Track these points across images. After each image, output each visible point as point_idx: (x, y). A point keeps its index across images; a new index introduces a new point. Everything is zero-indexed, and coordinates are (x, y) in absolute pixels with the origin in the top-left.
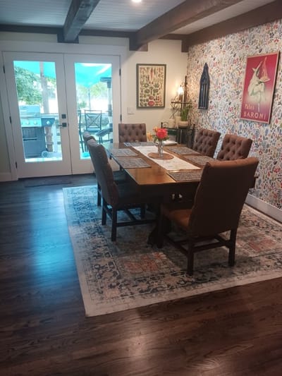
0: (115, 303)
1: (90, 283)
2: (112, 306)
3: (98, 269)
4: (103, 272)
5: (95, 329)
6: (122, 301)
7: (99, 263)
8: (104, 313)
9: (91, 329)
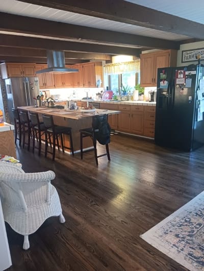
0: (163, 244)
1: (169, 224)
2: (159, 244)
3: (186, 221)
4: (186, 225)
5: (134, 245)
6: (170, 247)
7: (192, 219)
8: (150, 243)
9: (134, 243)
